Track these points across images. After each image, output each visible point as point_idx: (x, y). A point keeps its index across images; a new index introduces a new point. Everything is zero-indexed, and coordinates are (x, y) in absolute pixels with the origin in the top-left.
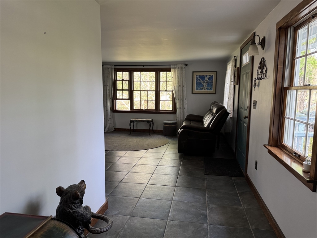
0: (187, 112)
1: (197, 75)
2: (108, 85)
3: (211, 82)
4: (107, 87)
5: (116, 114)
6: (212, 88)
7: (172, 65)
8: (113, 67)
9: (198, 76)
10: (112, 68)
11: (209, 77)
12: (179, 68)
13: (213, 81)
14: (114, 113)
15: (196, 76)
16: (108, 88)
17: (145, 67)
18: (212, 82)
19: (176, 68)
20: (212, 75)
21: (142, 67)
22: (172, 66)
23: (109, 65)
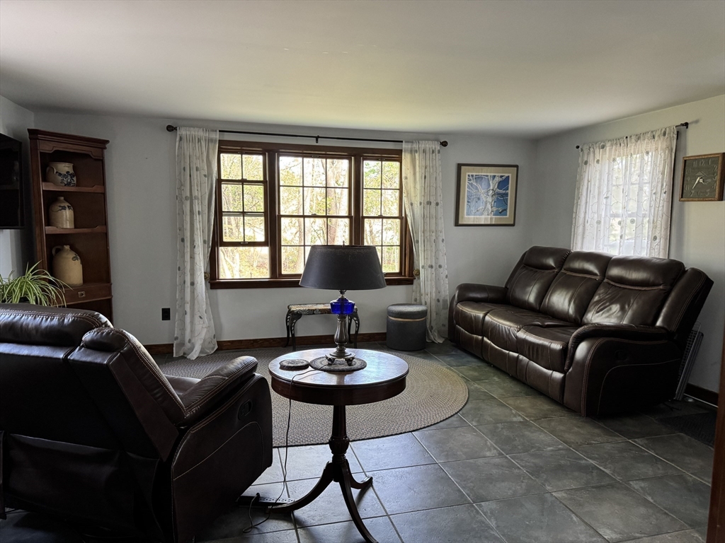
0: (447, 277)
1: (470, 174)
2: (196, 198)
3: (504, 194)
4: (196, 202)
5: (221, 293)
6: (506, 210)
7: (406, 142)
8: (217, 136)
9: (472, 176)
10: (211, 141)
11: (500, 179)
12: (424, 151)
13: (509, 191)
14: (214, 291)
15: (467, 177)
16: (197, 208)
17: (322, 143)
18: (507, 194)
19: (416, 151)
20: (507, 175)
21: (312, 142)
22: (404, 146)
23: (199, 127)
